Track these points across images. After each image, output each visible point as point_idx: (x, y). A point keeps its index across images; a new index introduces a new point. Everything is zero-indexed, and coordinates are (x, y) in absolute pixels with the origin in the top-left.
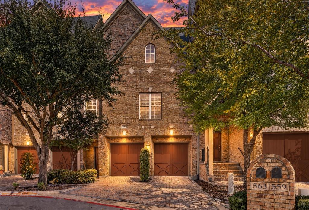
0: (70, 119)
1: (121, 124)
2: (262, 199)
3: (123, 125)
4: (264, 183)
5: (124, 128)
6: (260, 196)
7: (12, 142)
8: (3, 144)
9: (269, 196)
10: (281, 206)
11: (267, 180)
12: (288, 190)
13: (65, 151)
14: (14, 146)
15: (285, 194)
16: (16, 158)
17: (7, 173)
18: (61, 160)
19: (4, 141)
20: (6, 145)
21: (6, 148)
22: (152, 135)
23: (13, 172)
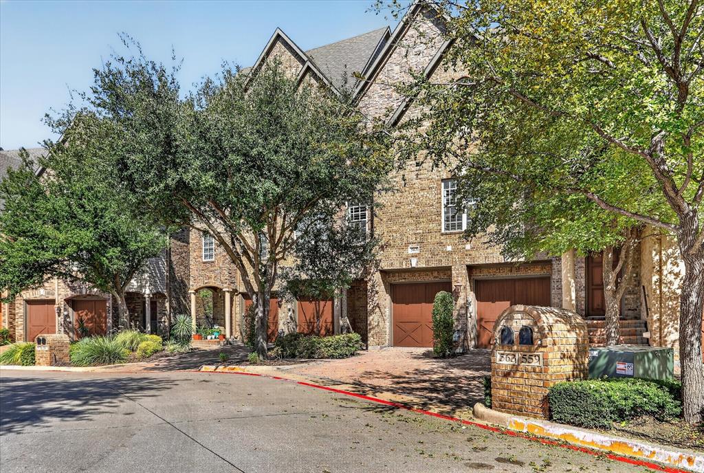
0: (315, 242)
1: (407, 245)
2: (510, 380)
3: (410, 246)
4: (512, 353)
5: (413, 252)
6: (507, 375)
7: (236, 286)
8: (224, 290)
9: (518, 374)
10: (532, 391)
11: (515, 348)
12: (541, 364)
13: (305, 301)
14: (240, 293)
15: (537, 370)
16: (243, 314)
17: (230, 340)
18: (312, 316)
19: (225, 285)
20: (228, 291)
21: (228, 296)
22: (468, 263)
23: (238, 339)
